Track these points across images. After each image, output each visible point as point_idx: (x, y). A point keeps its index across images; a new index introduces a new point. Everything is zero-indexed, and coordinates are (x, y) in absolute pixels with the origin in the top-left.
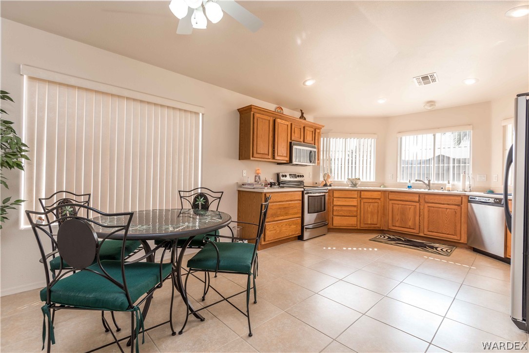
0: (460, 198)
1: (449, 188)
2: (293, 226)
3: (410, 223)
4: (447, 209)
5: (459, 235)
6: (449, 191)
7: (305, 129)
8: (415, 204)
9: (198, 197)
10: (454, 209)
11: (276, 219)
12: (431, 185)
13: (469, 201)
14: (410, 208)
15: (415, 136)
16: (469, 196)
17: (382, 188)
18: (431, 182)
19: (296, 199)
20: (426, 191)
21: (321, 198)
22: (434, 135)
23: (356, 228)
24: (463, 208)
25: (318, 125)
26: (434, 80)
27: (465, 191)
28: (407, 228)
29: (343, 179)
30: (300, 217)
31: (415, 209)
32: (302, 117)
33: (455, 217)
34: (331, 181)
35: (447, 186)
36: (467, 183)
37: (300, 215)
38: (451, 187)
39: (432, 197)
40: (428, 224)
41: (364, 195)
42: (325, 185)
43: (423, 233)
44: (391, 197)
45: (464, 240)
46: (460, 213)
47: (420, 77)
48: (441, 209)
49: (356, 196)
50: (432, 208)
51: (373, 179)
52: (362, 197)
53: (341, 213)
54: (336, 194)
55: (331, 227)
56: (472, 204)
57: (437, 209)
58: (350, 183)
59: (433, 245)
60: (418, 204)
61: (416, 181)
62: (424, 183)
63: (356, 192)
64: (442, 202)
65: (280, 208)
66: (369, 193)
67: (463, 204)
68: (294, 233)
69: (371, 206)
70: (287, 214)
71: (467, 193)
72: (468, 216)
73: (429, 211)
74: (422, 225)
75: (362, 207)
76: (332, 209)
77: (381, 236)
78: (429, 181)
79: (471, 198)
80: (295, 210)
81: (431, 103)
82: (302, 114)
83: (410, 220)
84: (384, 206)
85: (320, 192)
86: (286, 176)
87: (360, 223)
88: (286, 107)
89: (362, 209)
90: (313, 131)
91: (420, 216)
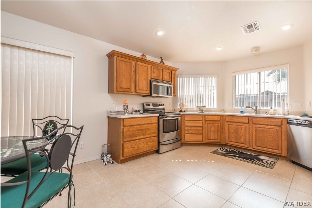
0: (280, 120)
1: (271, 112)
2: (150, 144)
3: (242, 140)
4: (270, 129)
5: (280, 150)
6: (272, 114)
7: (163, 71)
8: (245, 125)
9: (48, 124)
10: (276, 129)
11: (134, 139)
12: (258, 110)
13: (288, 123)
14: (242, 128)
15: (246, 75)
16: (287, 119)
17: (222, 113)
18: (258, 108)
19: (153, 122)
20: (254, 115)
21: (175, 121)
22: (260, 73)
23: (202, 143)
24: (283, 128)
25: (174, 68)
26: (257, 28)
27: (285, 115)
28: (240, 143)
29: (194, 107)
30: (156, 136)
31: (245, 128)
32: (162, 62)
33: (277, 135)
34: (185, 108)
35: (270, 111)
36: (286, 108)
37: (157, 135)
38: (273, 111)
39: (258, 119)
40: (256, 140)
41: (207, 118)
42: (181, 111)
43: (252, 147)
44: (227, 119)
45: (284, 154)
46: (281, 133)
47: (246, 26)
48: (265, 129)
49: (201, 119)
50: (259, 128)
51: (215, 106)
52: (206, 120)
53: (191, 132)
54: (187, 118)
55: (184, 142)
56: (291, 125)
57: (262, 129)
58: (198, 109)
59: (260, 157)
60: (247, 125)
61: (247, 107)
62: (252, 108)
63: (202, 116)
64: (267, 124)
65: (137, 130)
66: (211, 117)
67: (283, 126)
68: (150, 149)
69: (213, 126)
70: (144, 134)
71: (287, 117)
72: (287, 135)
73: (256, 131)
74: (251, 141)
75: (206, 127)
76: (184, 129)
77: (221, 149)
78: (256, 107)
79: (289, 121)
80: (152, 131)
81: (257, 49)
82: (162, 60)
83: (242, 137)
84: (222, 126)
85: (174, 117)
86: (149, 105)
87: (205, 139)
88: (149, 55)
89: (206, 129)
90: (169, 72)
91: (249, 134)
